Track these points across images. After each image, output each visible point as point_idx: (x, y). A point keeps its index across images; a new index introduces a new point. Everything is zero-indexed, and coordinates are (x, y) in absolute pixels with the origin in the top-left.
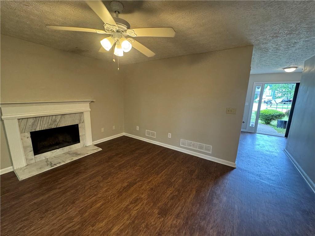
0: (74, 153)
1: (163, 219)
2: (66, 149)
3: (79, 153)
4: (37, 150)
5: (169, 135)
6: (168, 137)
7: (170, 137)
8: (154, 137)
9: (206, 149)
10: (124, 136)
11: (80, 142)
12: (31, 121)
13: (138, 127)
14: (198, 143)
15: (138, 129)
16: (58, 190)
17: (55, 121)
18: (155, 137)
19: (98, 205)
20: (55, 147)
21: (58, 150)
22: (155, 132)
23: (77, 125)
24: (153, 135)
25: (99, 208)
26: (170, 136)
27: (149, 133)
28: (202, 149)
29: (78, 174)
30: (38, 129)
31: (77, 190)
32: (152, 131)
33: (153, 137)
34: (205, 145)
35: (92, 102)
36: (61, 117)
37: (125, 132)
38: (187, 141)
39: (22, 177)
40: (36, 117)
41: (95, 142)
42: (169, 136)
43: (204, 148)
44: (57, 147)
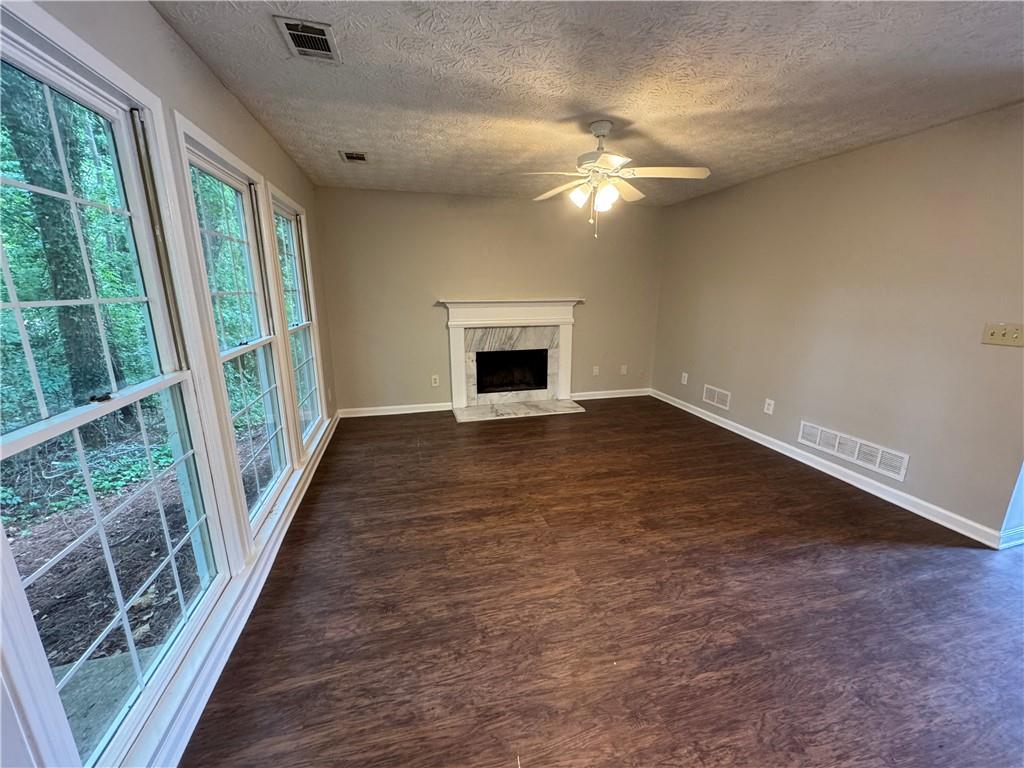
0: (532, 406)
1: (643, 530)
2: (523, 395)
3: (541, 407)
4: (483, 388)
5: (766, 406)
6: (765, 411)
7: (771, 413)
8: (724, 407)
9: (886, 464)
10: (649, 397)
11: (548, 386)
12: (479, 333)
13: (685, 376)
14: (860, 441)
15: (685, 381)
16: (498, 445)
17: (510, 338)
18: (727, 408)
19: (547, 478)
20: (506, 388)
21: (509, 394)
22: (729, 394)
23: (546, 351)
24: (724, 402)
25: (546, 481)
26: (771, 408)
27: (711, 395)
28: (871, 461)
29: (531, 434)
30: (486, 350)
31: (523, 453)
32: (721, 390)
33: (721, 406)
34: (882, 448)
35: (580, 302)
36: (521, 332)
37: (652, 388)
38: (820, 428)
39: (462, 418)
40: (486, 328)
41: (577, 394)
42: (768, 409)
43: (878, 460)
44: (510, 388)
